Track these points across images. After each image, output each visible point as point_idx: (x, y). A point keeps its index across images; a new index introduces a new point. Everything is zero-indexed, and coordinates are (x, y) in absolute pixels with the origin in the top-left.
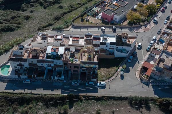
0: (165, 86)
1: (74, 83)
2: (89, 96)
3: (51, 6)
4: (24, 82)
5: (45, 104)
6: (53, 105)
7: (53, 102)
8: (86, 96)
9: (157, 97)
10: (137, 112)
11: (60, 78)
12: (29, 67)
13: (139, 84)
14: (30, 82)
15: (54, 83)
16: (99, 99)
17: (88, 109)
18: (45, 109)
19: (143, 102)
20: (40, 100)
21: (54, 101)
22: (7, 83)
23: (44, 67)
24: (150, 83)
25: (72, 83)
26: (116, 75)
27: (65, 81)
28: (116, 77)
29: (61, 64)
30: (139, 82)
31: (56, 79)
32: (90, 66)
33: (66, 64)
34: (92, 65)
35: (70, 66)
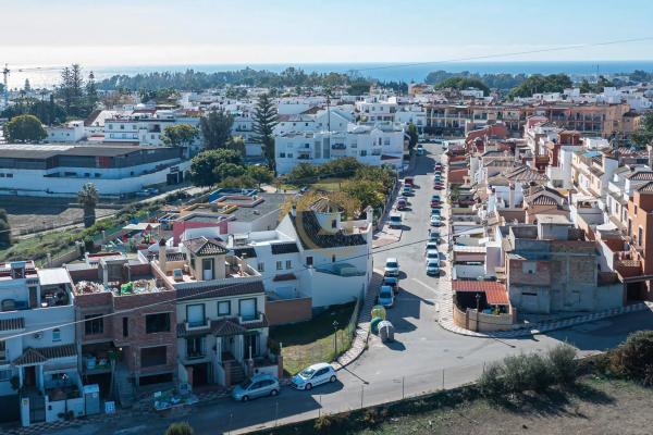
1: (164, 405)
9: (595, 353)
10: (561, 421)
11: (76, 405)
19: (553, 387)
24: (531, 328)
25: (156, 403)
26: (363, 345)
27: (110, 406)
28: (366, 348)
29: (67, 339)
30: (480, 341)
31: (51, 416)
32: (224, 308)
33: (93, 326)
34: (234, 300)
35: (125, 320)
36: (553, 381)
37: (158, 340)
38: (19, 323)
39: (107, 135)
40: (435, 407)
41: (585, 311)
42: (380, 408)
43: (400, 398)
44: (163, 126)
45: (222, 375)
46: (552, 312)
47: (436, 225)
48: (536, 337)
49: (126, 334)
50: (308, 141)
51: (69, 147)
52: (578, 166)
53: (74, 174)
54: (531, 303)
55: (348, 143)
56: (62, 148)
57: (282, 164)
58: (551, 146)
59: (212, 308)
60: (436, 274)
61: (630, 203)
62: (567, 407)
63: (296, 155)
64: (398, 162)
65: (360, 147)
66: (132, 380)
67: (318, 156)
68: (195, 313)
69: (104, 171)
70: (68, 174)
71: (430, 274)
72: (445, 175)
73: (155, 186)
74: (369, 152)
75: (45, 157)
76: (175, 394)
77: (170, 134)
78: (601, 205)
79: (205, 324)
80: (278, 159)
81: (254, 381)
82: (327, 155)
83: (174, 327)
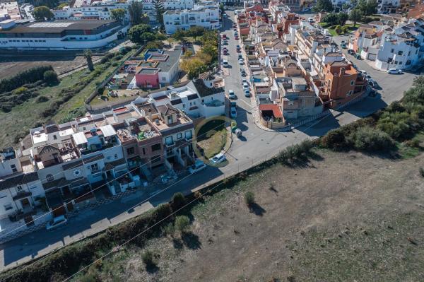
0: (313, 122)
1: (166, 180)
2: (210, 187)
3: (19, 104)
4: (49, 227)
5: (132, 242)
6: (149, 236)
7: (147, 228)
8: (206, 189)
9: (316, 138)
10: (307, 170)
11: (131, 185)
12: (46, 193)
13: (276, 135)
14: (66, 220)
15: (123, 199)
16: (232, 183)
17: (226, 207)
18: (136, 252)
19: (302, 154)
20: (113, 243)
21: (149, 226)
22: (3, 251)
23: (82, 177)
24: (291, 126)
25: (162, 180)
26: (230, 140)
27: (146, 184)
28: (232, 141)
29: (120, 157)
30: (273, 134)
31: (123, 190)
32: (179, 136)
33: (130, 151)
34: (183, 133)
35: (144, 149)
36: (302, 152)
37: (157, 153)
38: (101, 156)
39: (83, 13)
40: (263, 168)
41: (309, 116)
42: (244, 172)
43: (251, 166)
44: (109, 8)
45: (183, 163)
46: (299, 117)
47: (242, 64)
48: (294, 130)
49: (144, 153)
50: (178, 16)
51: (70, 24)
52: (299, 37)
53: (75, 38)
54: (290, 116)
55: (196, 17)
56: (66, 25)
57: (167, 28)
58: (284, 21)
59: (175, 137)
60: (249, 96)
61: (325, 68)
62: (308, 164)
63: (174, 23)
64: (217, 24)
65: (201, 18)
66: (149, 169)
67: (183, 23)
68: (169, 140)
69: (88, 37)
70: (72, 39)
71: (246, 96)
72: (238, 30)
73: (113, 42)
74: (205, 20)
75: (59, 31)
76: (168, 175)
77: (114, 13)
78: (311, 61)
79: (173, 143)
80: (166, 26)
81: (197, 166)
82: (187, 22)
83: (162, 147)
